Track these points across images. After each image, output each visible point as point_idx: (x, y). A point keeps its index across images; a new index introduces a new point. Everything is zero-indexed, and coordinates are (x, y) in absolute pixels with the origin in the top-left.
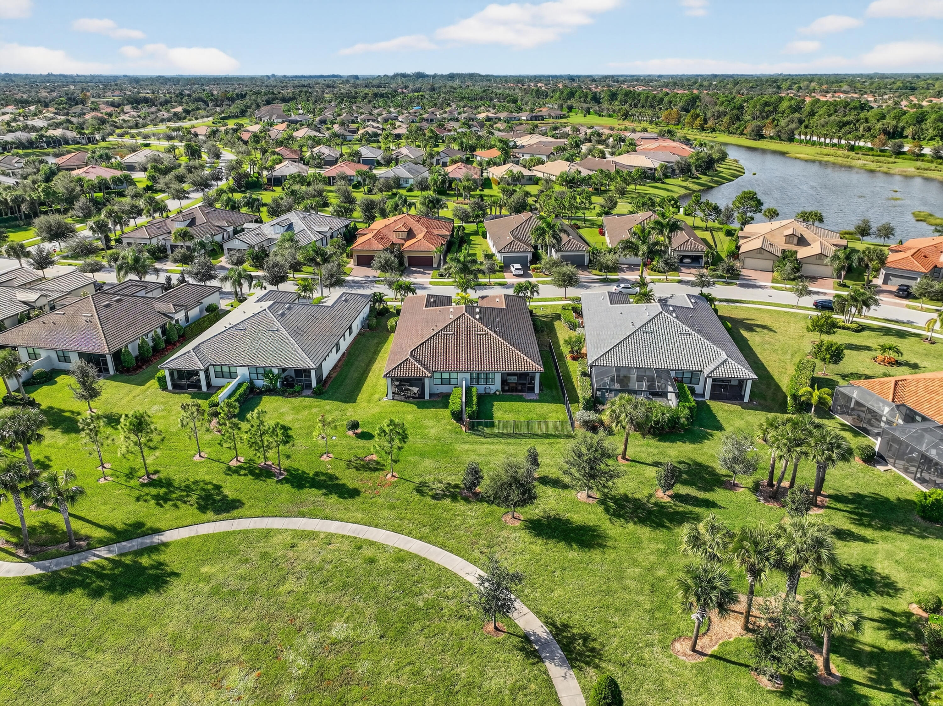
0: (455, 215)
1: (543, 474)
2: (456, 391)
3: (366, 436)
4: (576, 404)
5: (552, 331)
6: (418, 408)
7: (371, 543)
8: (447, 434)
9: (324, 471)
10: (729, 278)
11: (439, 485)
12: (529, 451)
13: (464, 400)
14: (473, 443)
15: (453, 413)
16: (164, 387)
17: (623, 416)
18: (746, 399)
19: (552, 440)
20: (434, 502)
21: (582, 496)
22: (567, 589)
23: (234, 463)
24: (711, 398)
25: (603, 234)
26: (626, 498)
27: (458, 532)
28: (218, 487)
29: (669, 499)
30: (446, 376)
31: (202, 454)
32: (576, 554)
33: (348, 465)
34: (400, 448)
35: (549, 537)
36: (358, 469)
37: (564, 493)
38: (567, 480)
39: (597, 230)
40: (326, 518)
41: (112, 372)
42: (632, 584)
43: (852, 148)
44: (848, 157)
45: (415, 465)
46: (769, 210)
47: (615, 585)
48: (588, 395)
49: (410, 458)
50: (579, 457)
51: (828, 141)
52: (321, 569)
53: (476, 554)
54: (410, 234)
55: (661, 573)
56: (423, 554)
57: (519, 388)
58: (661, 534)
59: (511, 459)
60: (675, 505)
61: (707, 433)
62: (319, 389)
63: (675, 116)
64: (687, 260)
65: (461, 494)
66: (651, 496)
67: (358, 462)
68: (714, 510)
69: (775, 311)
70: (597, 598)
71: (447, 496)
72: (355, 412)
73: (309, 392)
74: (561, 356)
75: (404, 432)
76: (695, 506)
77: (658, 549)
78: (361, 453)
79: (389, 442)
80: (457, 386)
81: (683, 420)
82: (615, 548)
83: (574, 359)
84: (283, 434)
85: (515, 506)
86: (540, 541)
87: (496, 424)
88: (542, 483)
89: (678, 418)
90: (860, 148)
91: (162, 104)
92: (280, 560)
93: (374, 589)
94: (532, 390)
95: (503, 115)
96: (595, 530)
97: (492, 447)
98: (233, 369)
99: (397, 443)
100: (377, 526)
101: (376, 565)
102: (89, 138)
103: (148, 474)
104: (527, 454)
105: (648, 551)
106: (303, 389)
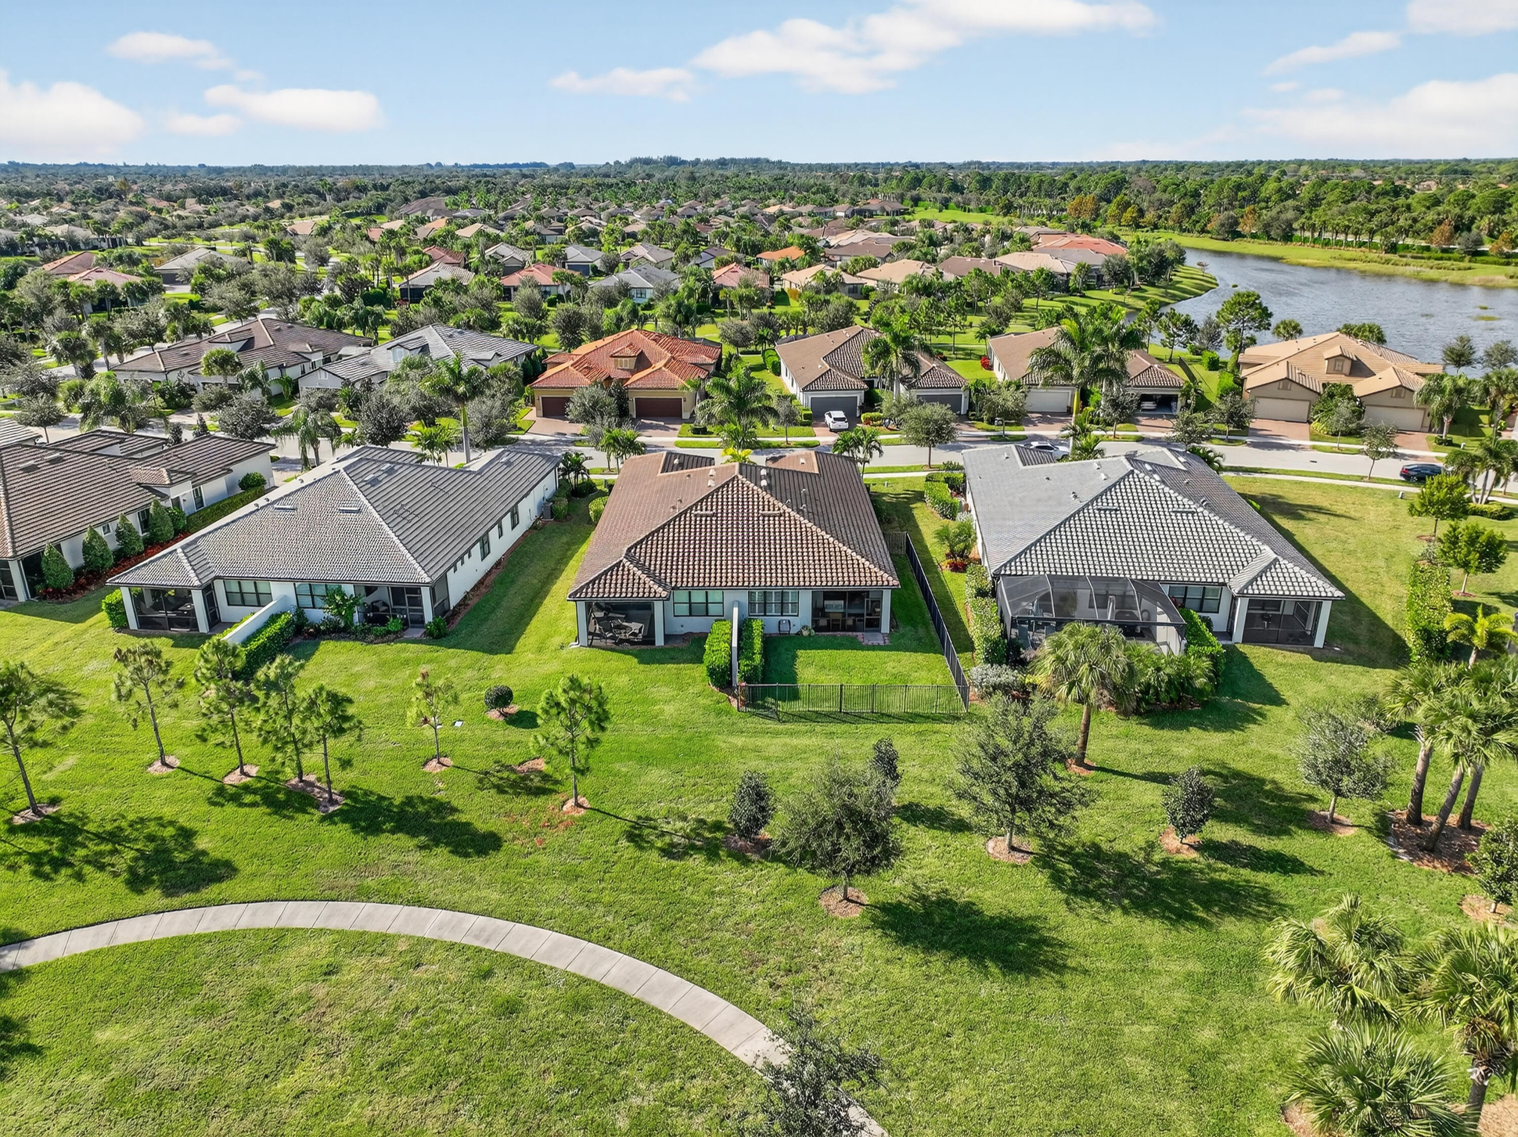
0: (724, 336)
1: (907, 799)
2: (719, 628)
3: (526, 720)
4: (968, 655)
5: (909, 520)
6: (641, 662)
7: (514, 964)
8: (697, 716)
9: (426, 795)
10: (1231, 433)
11: (679, 824)
12: (876, 747)
13: (735, 644)
14: (756, 733)
15: (712, 672)
16: (121, 625)
17: (1084, 668)
18: (1319, 642)
19: (924, 727)
20: (665, 863)
21: (997, 847)
22: (984, 1080)
23: (235, 779)
24: (1245, 641)
25: (990, 368)
26: (1096, 851)
27: (717, 935)
28: (187, 835)
29: (1194, 855)
30: (698, 597)
31: (168, 760)
32: (996, 988)
33: (481, 781)
34: (592, 743)
35: (931, 945)
36: (501, 790)
37: (959, 841)
38: (964, 810)
39: (979, 363)
40: (419, 902)
41: (22, 596)
42: (1143, 1069)
43: (1393, 248)
44: (1387, 262)
45: (628, 780)
46: (1285, 325)
47: (1098, 1070)
48: (995, 632)
49: (617, 766)
50: (994, 759)
51: (1351, 238)
52: (389, 1029)
53: (761, 989)
54: (642, 361)
55: (1206, 1036)
56: (632, 990)
57: (850, 622)
58: (1190, 936)
59: (839, 764)
60: (1209, 866)
61: (1254, 710)
62: (437, 626)
63: (1090, 206)
64: (1147, 405)
65: (726, 842)
66: (1151, 846)
67: (505, 774)
68: (1298, 879)
69: (1332, 486)
70: (1059, 1106)
71: (698, 849)
72: (509, 670)
73: (418, 633)
74: (930, 565)
75: (600, 705)
76: (1255, 868)
77: (1189, 975)
78: (511, 757)
79: (568, 728)
80: (723, 617)
81: (1200, 682)
82: (1086, 972)
83: (956, 568)
84: (332, 712)
85: (850, 873)
86: (909, 958)
87: (803, 691)
88: (908, 820)
89: (1189, 679)
90: (1407, 247)
91: (248, 198)
92: (294, 1005)
93: (511, 1082)
94: (874, 624)
95: (806, 209)
96: (1033, 929)
97: (795, 741)
98: (262, 588)
99: (585, 730)
100: (531, 922)
101: (520, 1020)
102: (114, 241)
103: (34, 806)
104: (873, 754)
105: (1166, 980)
106: (406, 624)
